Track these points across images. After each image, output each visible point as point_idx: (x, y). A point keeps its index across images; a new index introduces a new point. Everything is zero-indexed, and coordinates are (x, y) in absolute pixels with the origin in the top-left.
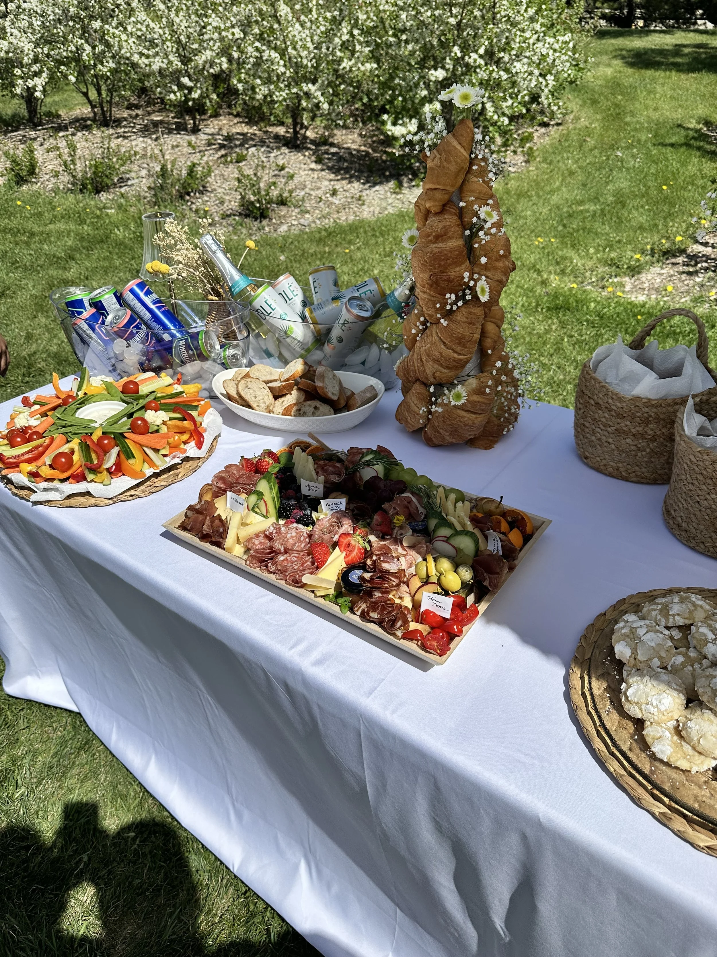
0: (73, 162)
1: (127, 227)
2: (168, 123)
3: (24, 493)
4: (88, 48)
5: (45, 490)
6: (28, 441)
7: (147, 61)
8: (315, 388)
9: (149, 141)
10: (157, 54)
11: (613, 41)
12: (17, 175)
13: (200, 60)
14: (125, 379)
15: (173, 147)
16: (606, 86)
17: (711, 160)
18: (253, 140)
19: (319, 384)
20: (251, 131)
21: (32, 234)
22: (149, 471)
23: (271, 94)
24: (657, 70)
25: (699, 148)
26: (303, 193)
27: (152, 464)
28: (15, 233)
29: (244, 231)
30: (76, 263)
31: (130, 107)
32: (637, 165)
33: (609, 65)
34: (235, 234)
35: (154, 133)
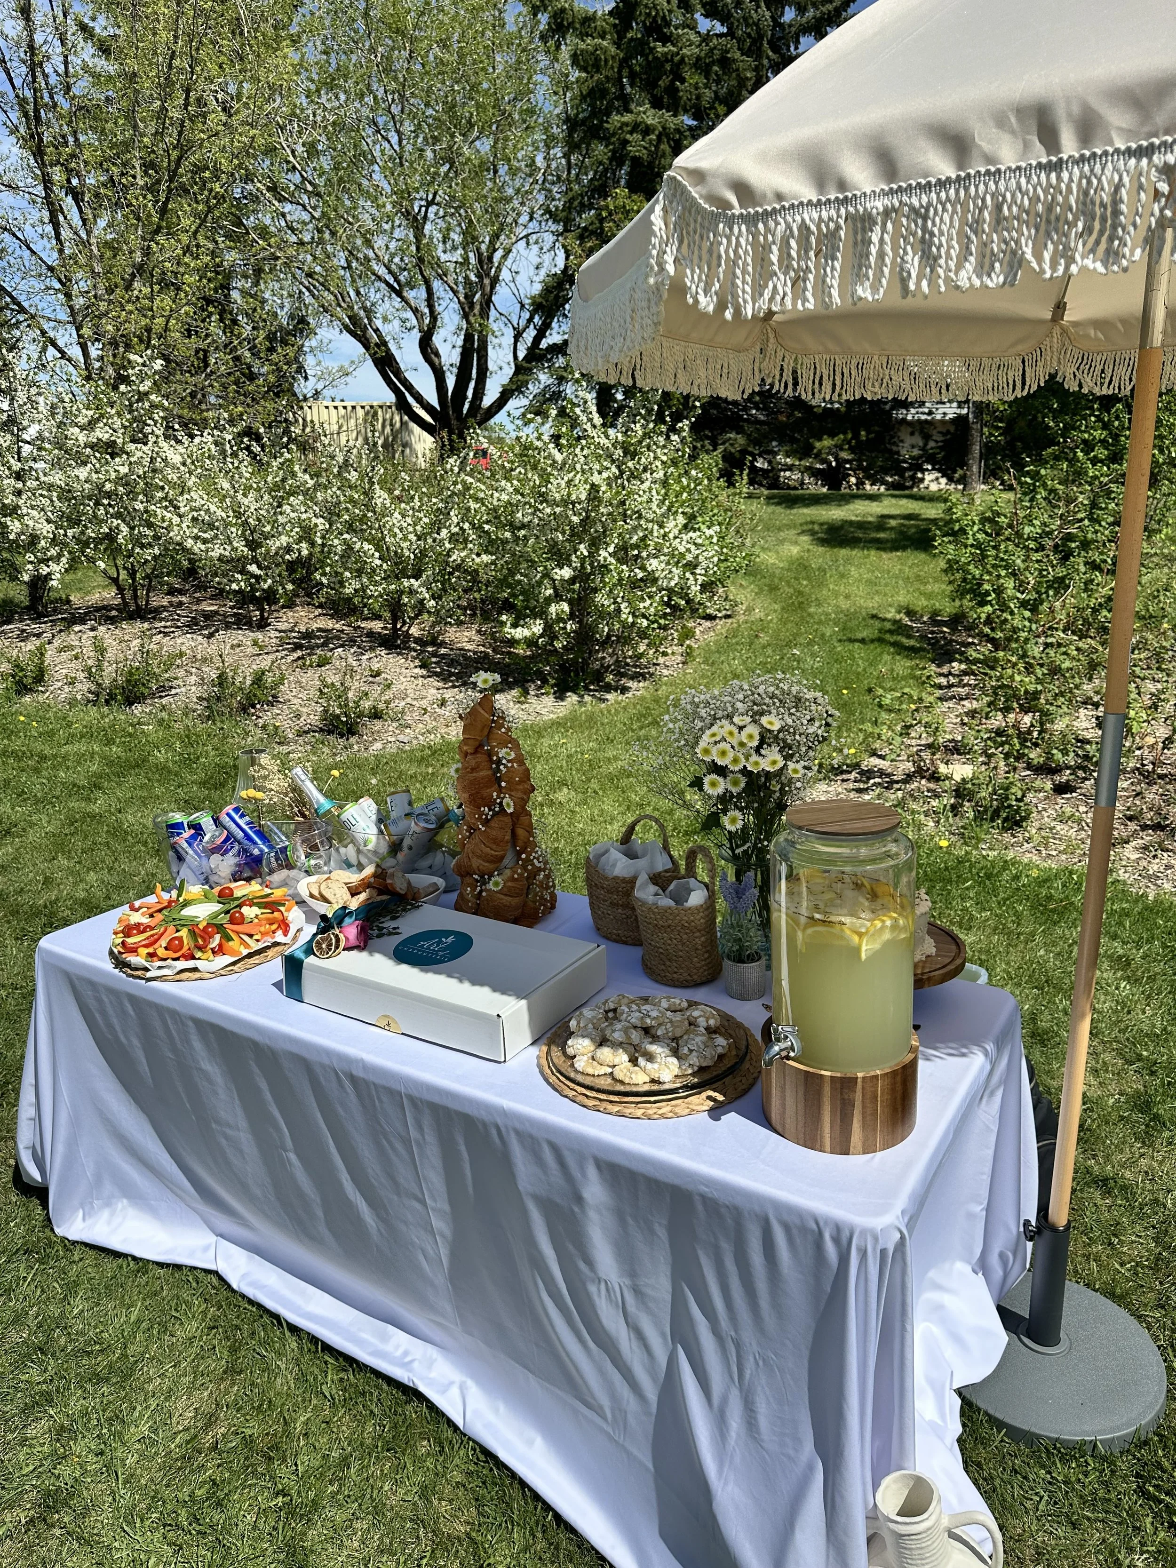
0: (99, 667)
1: (170, 747)
2: (225, 616)
3: (139, 973)
4: (125, 529)
5: (160, 968)
6: (144, 931)
7: (203, 547)
8: (386, 886)
9: (200, 638)
10: (216, 536)
11: (806, 511)
12: (19, 683)
13: (274, 544)
14: (218, 889)
15: (233, 647)
16: (788, 570)
17: (907, 657)
18: (339, 638)
19: (389, 881)
20: (337, 626)
21: (43, 758)
22: (245, 952)
23: (364, 589)
24: (852, 548)
25: (895, 644)
26: (403, 703)
27: (247, 946)
28: (18, 757)
29: (326, 750)
30: (104, 793)
31: (171, 592)
32: (816, 665)
33: (796, 543)
34: (314, 754)
35: (207, 627)
